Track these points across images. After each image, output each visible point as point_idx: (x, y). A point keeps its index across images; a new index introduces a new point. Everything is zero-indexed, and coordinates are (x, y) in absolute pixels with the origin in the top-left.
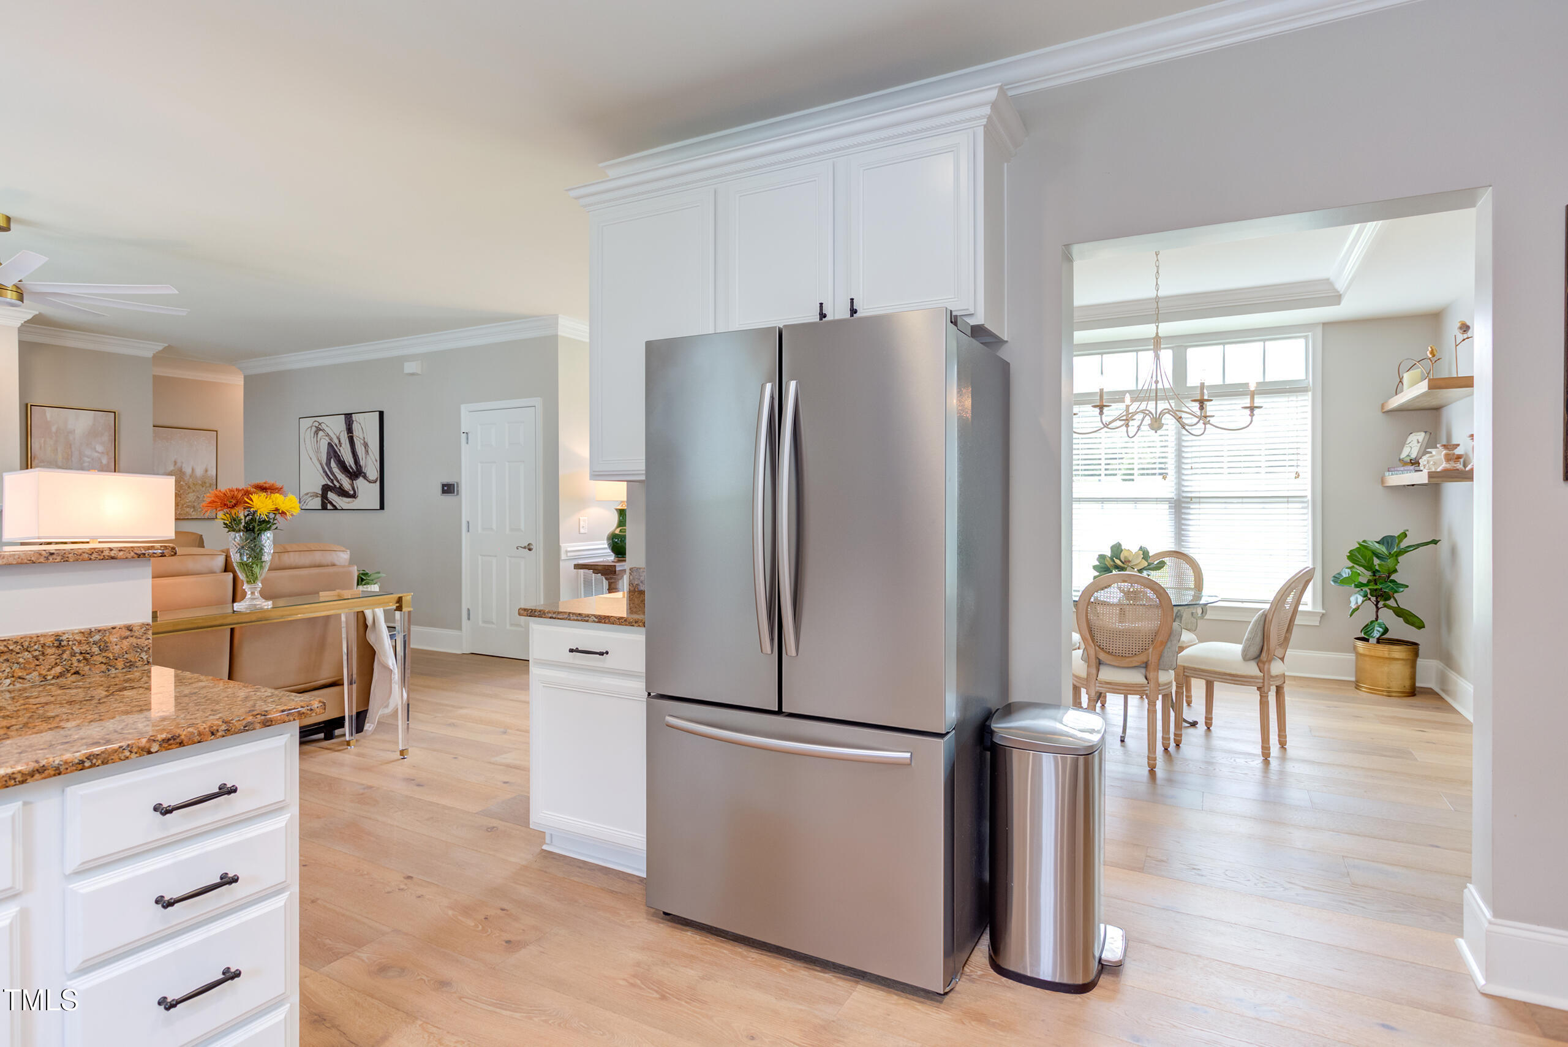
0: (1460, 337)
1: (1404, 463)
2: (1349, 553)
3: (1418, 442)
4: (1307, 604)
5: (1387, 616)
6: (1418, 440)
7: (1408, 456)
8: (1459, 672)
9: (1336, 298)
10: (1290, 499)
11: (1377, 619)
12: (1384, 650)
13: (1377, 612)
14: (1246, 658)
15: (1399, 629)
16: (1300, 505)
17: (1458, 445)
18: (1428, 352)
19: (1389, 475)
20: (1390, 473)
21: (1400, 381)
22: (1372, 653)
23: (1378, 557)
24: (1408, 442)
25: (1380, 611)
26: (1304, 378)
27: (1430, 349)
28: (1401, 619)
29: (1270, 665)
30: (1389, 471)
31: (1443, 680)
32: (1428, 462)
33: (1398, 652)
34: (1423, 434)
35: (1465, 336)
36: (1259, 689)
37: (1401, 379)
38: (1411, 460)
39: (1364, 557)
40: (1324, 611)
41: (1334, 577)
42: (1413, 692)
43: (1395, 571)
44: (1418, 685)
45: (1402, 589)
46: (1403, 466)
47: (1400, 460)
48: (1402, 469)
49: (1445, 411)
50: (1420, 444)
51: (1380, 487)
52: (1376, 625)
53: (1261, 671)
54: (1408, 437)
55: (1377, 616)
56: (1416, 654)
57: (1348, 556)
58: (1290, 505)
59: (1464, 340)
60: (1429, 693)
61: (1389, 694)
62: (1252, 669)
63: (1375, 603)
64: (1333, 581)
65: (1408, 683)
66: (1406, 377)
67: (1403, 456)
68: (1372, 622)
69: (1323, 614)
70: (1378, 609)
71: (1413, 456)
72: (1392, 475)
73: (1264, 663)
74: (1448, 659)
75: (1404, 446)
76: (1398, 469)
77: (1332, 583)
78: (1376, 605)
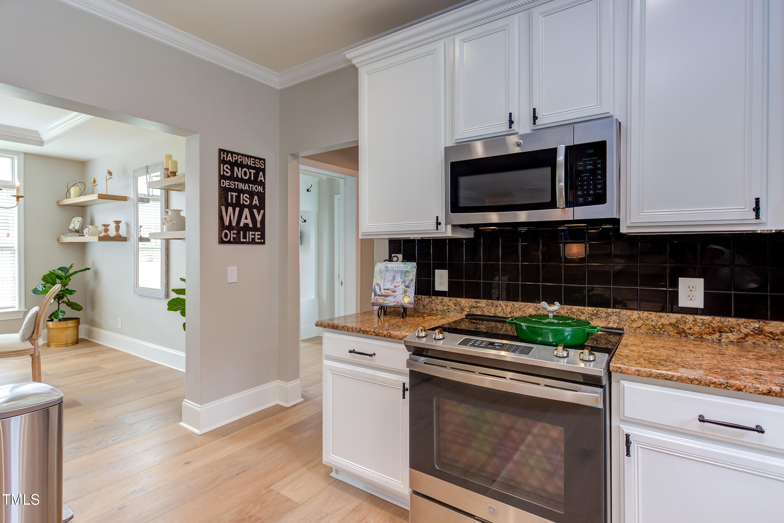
0: (108, 177)
1: (71, 231)
2: (43, 277)
3: (79, 222)
4: (15, 307)
5: (63, 307)
6: (78, 221)
7: (74, 228)
8: (100, 326)
9: (41, 143)
10: (3, 249)
11: (59, 309)
12: (63, 324)
13: (59, 305)
14: (24, 339)
15: (70, 312)
16: (9, 252)
17: (110, 225)
18: (92, 181)
19: (63, 237)
20: (64, 236)
21: (68, 191)
22: (58, 327)
23: (58, 278)
24: (73, 221)
25: (60, 305)
26: (11, 180)
27: (93, 180)
28: (70, 307)
29: (38, 340)
30: (63, 235)
31: (90, 333)
32: (88, 232)
33: (71, 324)
34: (81, 218)
35: (110, 177)
36: (31, 355)
37: (68, 190)
38: (75, 230)
39: (51, 279)
40: (26, 310)
41: (33, 290)
42: (77, 342)
43: (67, 285)
44: (80, 337)
45: (74, 293)
46: (71, 233)
47: (69, 230)
48: (71, 234)
49: (89, 209)
50: (79, 223)
51: (56, 243)
52: (59, 312)
53: (33, 345)
54: (72, 219)
55: (59, 308)
56: (79, 323)
57: (42, 279)
58: (4, 252)
59: (110, 178)
60: (83, 340)
61: (66, 345)
62: (28, 345)
63: (58, 301)
64: (33, 292)
65: (75, 338)
66: (72, 190)
67: (71, 227)
68: (56, 311)
69: (26, 311)
70: (59, 304)
71: (77, 228)
72: (65, 237)
73: (35, 340)
74: (93, 323)
75: (70, 223)
76: (69, 234)
77: (33, 294)
78: (58, 302)
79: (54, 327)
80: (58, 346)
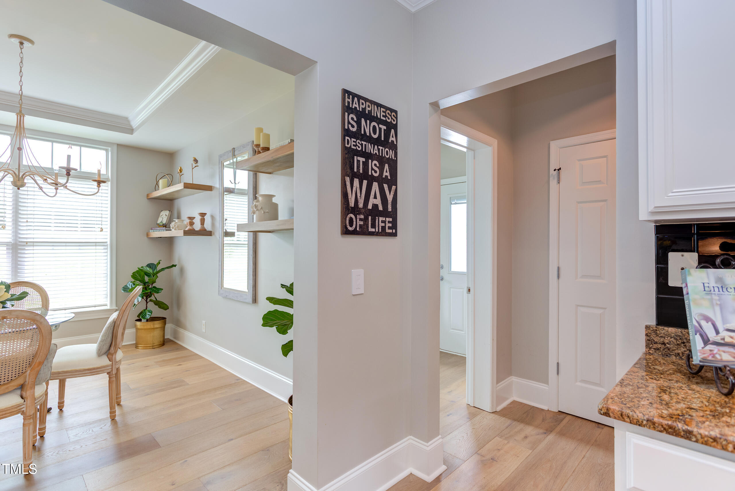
0: (194, 165)
1: (159, 225)
2: (132, 274)
3: (166, 216)
4: (105, 306)
5: (151, 306)
6: (166, 214)
7: (161, 222)
8: (185, 328)
9: (131, 131)
10: (97, 244)
11: (146, 309)
12: (150, 325)
13: (147, 304)
15: (157, 312)
16: (102, 248)
17: (195, 218)
18: (179, 170)
19: (152, 232)
20: (153, 231)
21: (157, 184)
22: (145, 327)
23: (147, 275)
24: (160, 215)
25: (148, 304)
26: (105, 173)
27: (180, 168)
28: (157, 306)
29: (116, 355)
30: (151, 230)
31: (176, 334)
32: (175, 226)
33: (157, 324)
34: (168, 212)
35: (196, 165)
36: (108, 373)
37: (157, 182)
38: (163, 224)
39: (140, 275)
40: (117, 308)
41: (123, 288)
42: (164, 343)
43: (155, 282)
44: (166, 338)
45: (160, 291)
46: (159, 227)
47: (157, 224)
48: (159, 228)
49: (176, 201)
50: (167, 217)
51: (146, 238)
52: (147, 312)
54: (160, 212)
55: (147, 307)
56: (165, 323)
57: (132, 276)
58: (97, 247)
59: (195, 167)
60: (170, 342)
61: (153, 347)
62: (104, 361)
63: (146, 300)
64: (123, 290)
65: (162, 339)
66: (161, 182)
67: (159, 222)
68: (144, 310)
70: (147, 303)
71: (164, 222)
72: (154, 231)
73: (112, 354)
74: (178, 323)
75: (158, 217)
76: (157, 229)
77: (123, 291)
78: (146, 301)
79: (142, 327)
80: (145, 348)
